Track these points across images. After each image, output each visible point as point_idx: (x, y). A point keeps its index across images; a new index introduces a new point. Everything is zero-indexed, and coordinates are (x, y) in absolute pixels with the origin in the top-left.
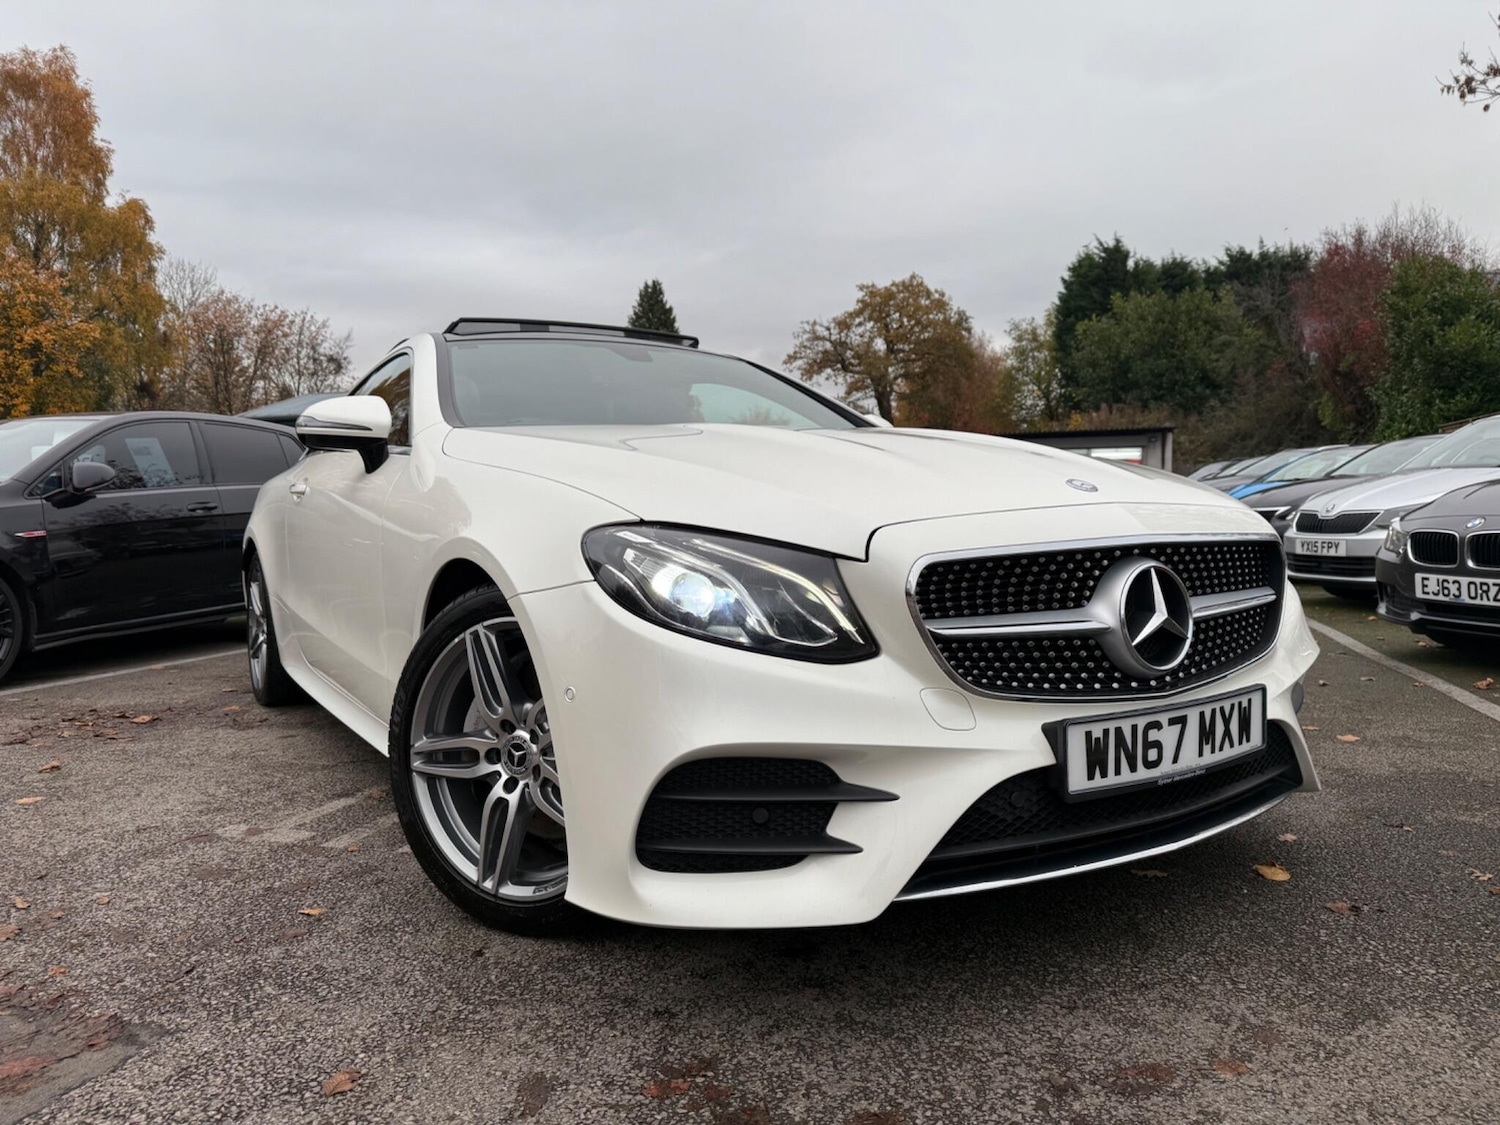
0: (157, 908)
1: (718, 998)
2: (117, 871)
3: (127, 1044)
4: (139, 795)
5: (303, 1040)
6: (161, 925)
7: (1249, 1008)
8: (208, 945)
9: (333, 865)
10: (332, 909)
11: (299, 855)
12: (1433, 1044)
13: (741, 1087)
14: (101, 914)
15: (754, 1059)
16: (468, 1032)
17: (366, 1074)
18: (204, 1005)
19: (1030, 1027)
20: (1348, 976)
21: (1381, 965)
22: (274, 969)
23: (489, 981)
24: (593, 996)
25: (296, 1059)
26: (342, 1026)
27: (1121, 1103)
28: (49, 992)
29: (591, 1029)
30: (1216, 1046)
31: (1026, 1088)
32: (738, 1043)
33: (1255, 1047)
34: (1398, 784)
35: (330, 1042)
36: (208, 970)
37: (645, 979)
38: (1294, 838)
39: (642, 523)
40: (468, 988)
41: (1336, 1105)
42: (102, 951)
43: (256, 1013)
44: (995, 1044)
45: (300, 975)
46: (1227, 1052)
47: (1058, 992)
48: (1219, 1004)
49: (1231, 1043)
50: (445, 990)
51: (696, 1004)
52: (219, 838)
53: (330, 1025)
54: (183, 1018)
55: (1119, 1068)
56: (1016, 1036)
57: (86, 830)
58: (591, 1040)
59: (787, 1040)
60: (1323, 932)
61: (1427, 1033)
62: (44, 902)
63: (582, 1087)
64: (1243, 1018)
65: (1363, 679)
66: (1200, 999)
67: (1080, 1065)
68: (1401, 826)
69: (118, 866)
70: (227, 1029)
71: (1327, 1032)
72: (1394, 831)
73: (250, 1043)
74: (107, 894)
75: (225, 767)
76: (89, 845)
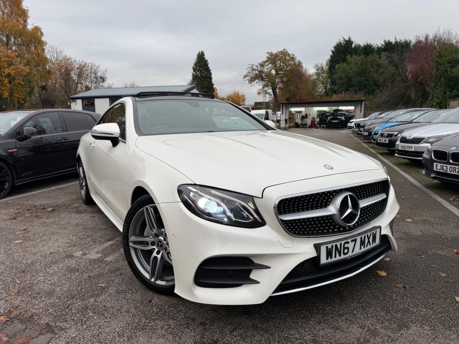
0: (57, 283)
1: (219, 318)
2: (45, 269)
3: (51, 333)
4: (50, 240)
5: (101, 333)
6: (59, 290)
7: (371, 323)
8: (72, 297)
9: (108, 267)
10: (108, 284)
11: (98, 263)
12: (422, 337)
14: (41, 285)
15: (228, 340)
16: (148, 330)
18: (73, 319)
19: (307, 330)
20: (400, 312)
21: (410, 308)
22: (92, 306)
23: (153, 312)
24: (183, 317)
25: (99, 340)
26: (112, 328)
28: (28, 314)
29: (182, 329)
30: (360, 337)
32: (224, 335)
33: (371, 337)
34: (422, 239)
35: (109, 333)
36: (73, 307)
37: (198, 311)
38: (389, 259)
39: (195, 185)
40: (147, 314)
42: (43, 299)
43: (87, 322)
44: (297, 336)
45: (99, 309)
46: (363, 339)
47: (316, 317)
48: (362, 322)
49: (364, 336)
50: (141, 315)
51: (212, 321)
52: (74, 256)
53: (108, 327)
54: (67, 324)
56: (303, 333)
57: (35, 253)
58: (182, 333)
59: (238, 333)
60: (394, 295)
61: (421, 333)
62: (25, 281)
64: (368, 327)
65: (416, 196)
66: (356, 320)
68: (421, 255)
69: (45, 267)
70: (79, 328)
71: (392, 332)
72: (419, 257)
73: (86, 334)
74: (43, 278)
75: (75, 229)
76: (37, 259)
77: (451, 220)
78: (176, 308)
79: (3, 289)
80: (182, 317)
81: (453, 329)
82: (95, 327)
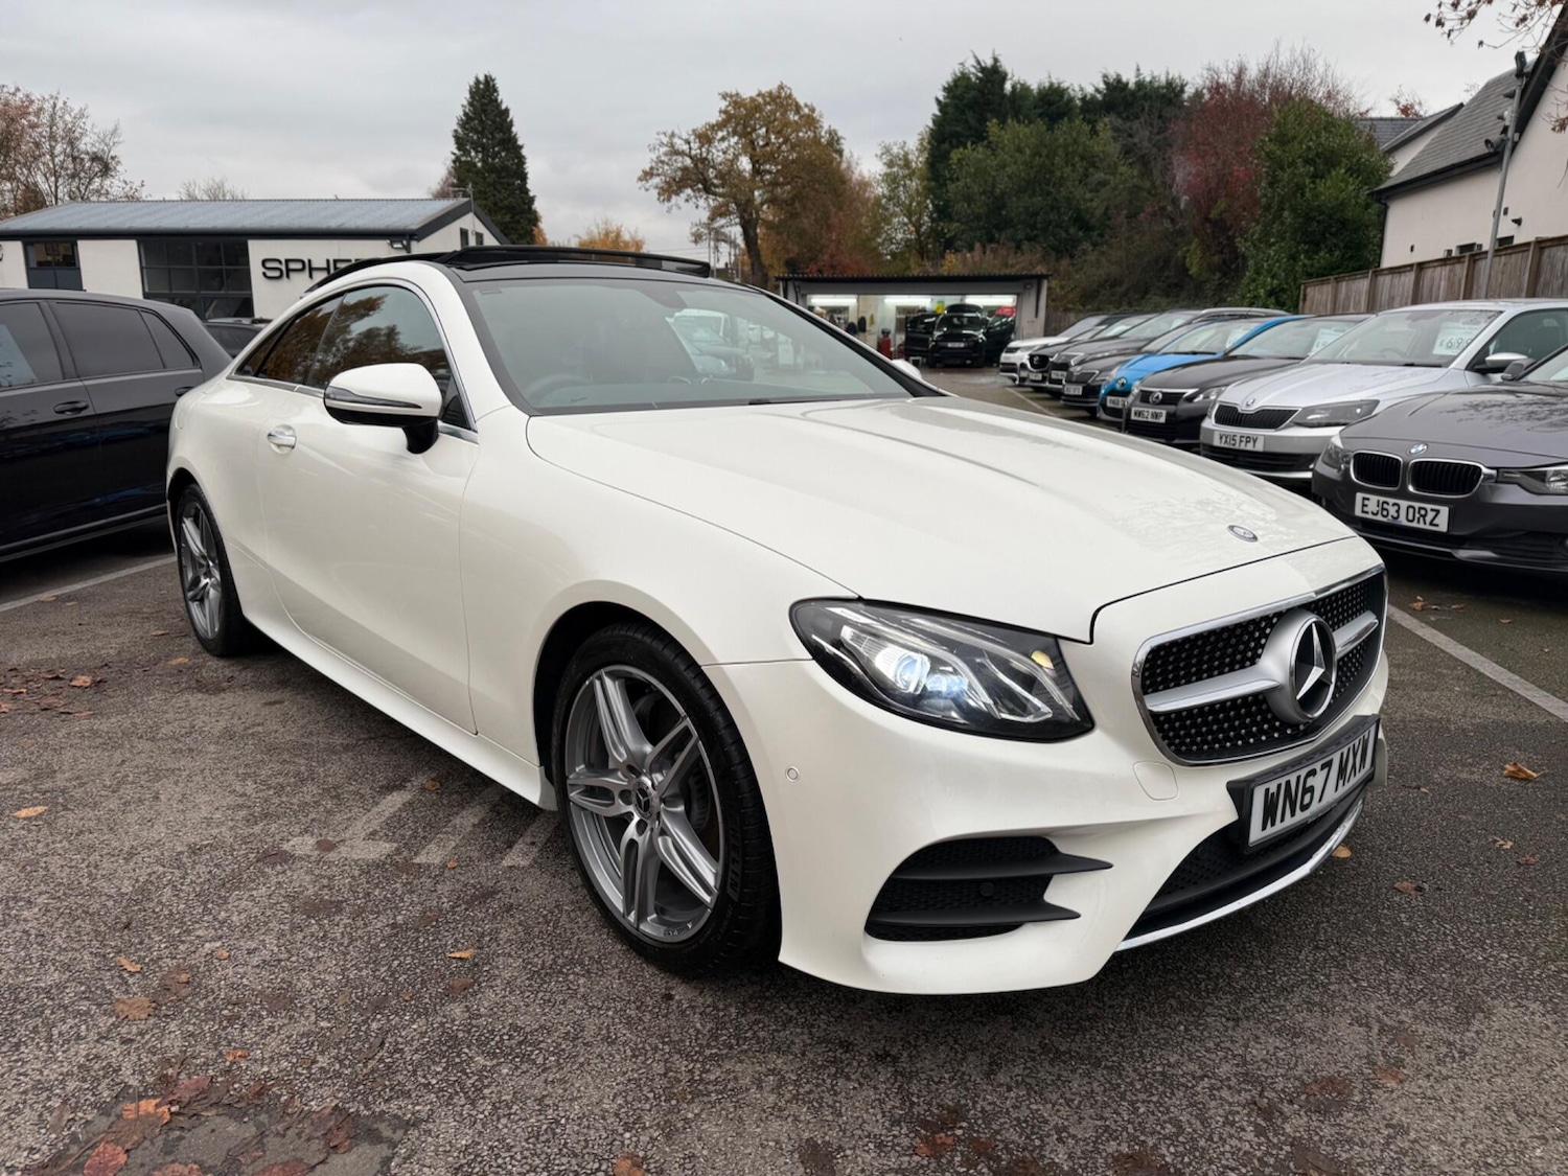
0: (288, 960)
2: (207, 911)
3: (373, 1143)
4: (157, 798)
5: (557, 1122)
6: (308, 983)
7: (1379, 1008)
10: (481, 948)
11: (398, 876)
12: (1536, 1036)
13: (999, 1137)
14: (230, 972)
15: (994, 1103)
16: (714, 1095)
17: (645, 1158)
18: (426, 1086)
19: (1211, 1045)
20: (1442, 965)
21: (1463, 951)
22: (469, 1032)
23: (698, 1031)
24: (808, 1042)
26: (585, 1101)
27: (1322, 1122)
28: (245, 1083)
29: (829, 1081)
30: (1370, 1052)
31: (1238, 1113)
32: (970, 1086)
33: (1401, 1051)
35: (585, 1122)
36: (400, 1040)
39: (860, 600)
40: (682, 1041)
41: (1487, 1108)
42: (267, 1022)
43: (486, 1091)
44: (1192, 1067)
45: (502, 1040)
46: (1381, 1058)
47: (1216, 1002)
48: (1353, 1005)
49: (1381, 1048)
50: (660, 1046)
51: (910, 1043)
52: (292, 856)
53: (572, 1100)
54: (414, 1105)
55: (1304, 1084)
56: (1205, 1056)
57: (131, 854)
58: (835, 1095)
59: (1011, 1078)
60: (1402, 915)
61: (1526, 1023)
62: (153, 961)
63: (858, 1152)
64: (1379, 1021)
66: (1335, 1001)
67: (1272, 1083)
68: (1418, 788)
69: (205, 904)
70: (470, 1115)
71: (1450, 1029)
72: (1414, 794)
73: (505, 1130)
74: (218, 944)
75: (231, 752)
76: (150, 875)
77: (1445, 671)
79: (87, 998)
80: (804, 1041)
82: (525, 1104)
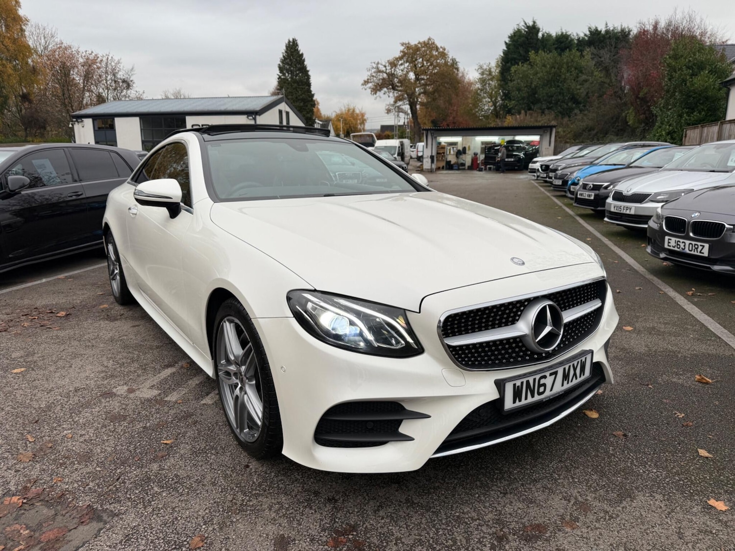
0: (95, 440)
1: (355, 490)
2: (71, 417)
3: (98, 522)
4: (71, 367)
5: (176, 518)
6: (99, 451)
7: (579, 492)
8: (123, 463)
9: (172, 412)
10: (176, 439)
11: (155, 406)
12: (653, 511)
13: (368, 540)
14: (70, 444)
15: (373, 525)
16: (248, 512)
17: (207, 537)
18: (129, 498)
19: (487, 504)
20: (620, 474)
21: (634, 467)
22: (156, 476)
23: (254, 483)
24: (300, 490)
25: (175, 529)
26: (192, 510)
27: (525, 545)
28: (57, 492)
29: (302, 509)
30: (565, 513)
31: (486, 537)
32: (365, 515)
33: (580, 514)
34: (649, 359)
35: (189, 519)
36: (126, 478)
37: (322, 480)
39: (315, 291)
40: (245, 486)
41: (611, 545)
42: (75, 467)
43: (153, 503)
44: (473, 514)
45: (169, 480)
46: (569, 517)
47: (499, 484)
48: (566, 490)
49: (571, 512)
50: (235, 488)
51: (346, 494)
52: (115, 394)
53: (187, 509)
54: (121, 506)
55: (525, 526)
56: (482, 510)
57: (51, 391)
58: (302, 516)
59: (386, 513)
60: (611, 448)
61: (650, 505)
62: (41, 437)
63: (301, 542)
64: (576, 498)
65: (637, 288)
66: (558, 488)
67: (509, 525)
68: (648, 385)
69: (71, 414)
70: (142, 513)
71: (610, 505)
72: (644, 388)
73: (153, 521)
74: (70, 431)
75: (109, 348)
76: (54, 400)
77: (689, 327)
78: (288, 476)
79: (9, 452)
80: (298, 490)
81: (695, 498)
82: (167, 510)
